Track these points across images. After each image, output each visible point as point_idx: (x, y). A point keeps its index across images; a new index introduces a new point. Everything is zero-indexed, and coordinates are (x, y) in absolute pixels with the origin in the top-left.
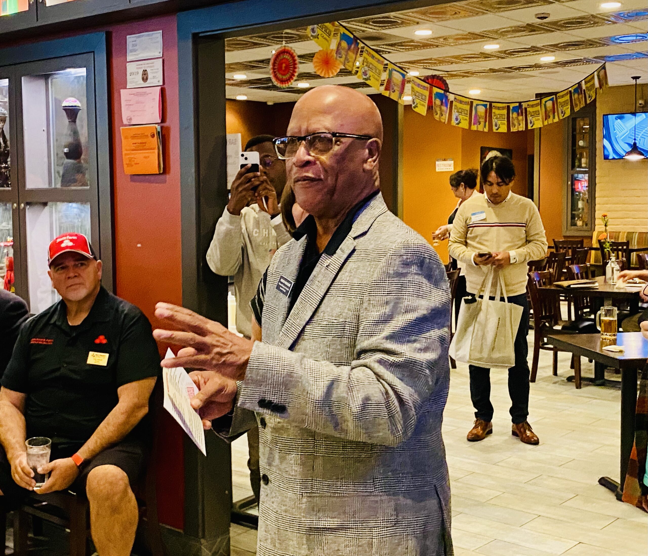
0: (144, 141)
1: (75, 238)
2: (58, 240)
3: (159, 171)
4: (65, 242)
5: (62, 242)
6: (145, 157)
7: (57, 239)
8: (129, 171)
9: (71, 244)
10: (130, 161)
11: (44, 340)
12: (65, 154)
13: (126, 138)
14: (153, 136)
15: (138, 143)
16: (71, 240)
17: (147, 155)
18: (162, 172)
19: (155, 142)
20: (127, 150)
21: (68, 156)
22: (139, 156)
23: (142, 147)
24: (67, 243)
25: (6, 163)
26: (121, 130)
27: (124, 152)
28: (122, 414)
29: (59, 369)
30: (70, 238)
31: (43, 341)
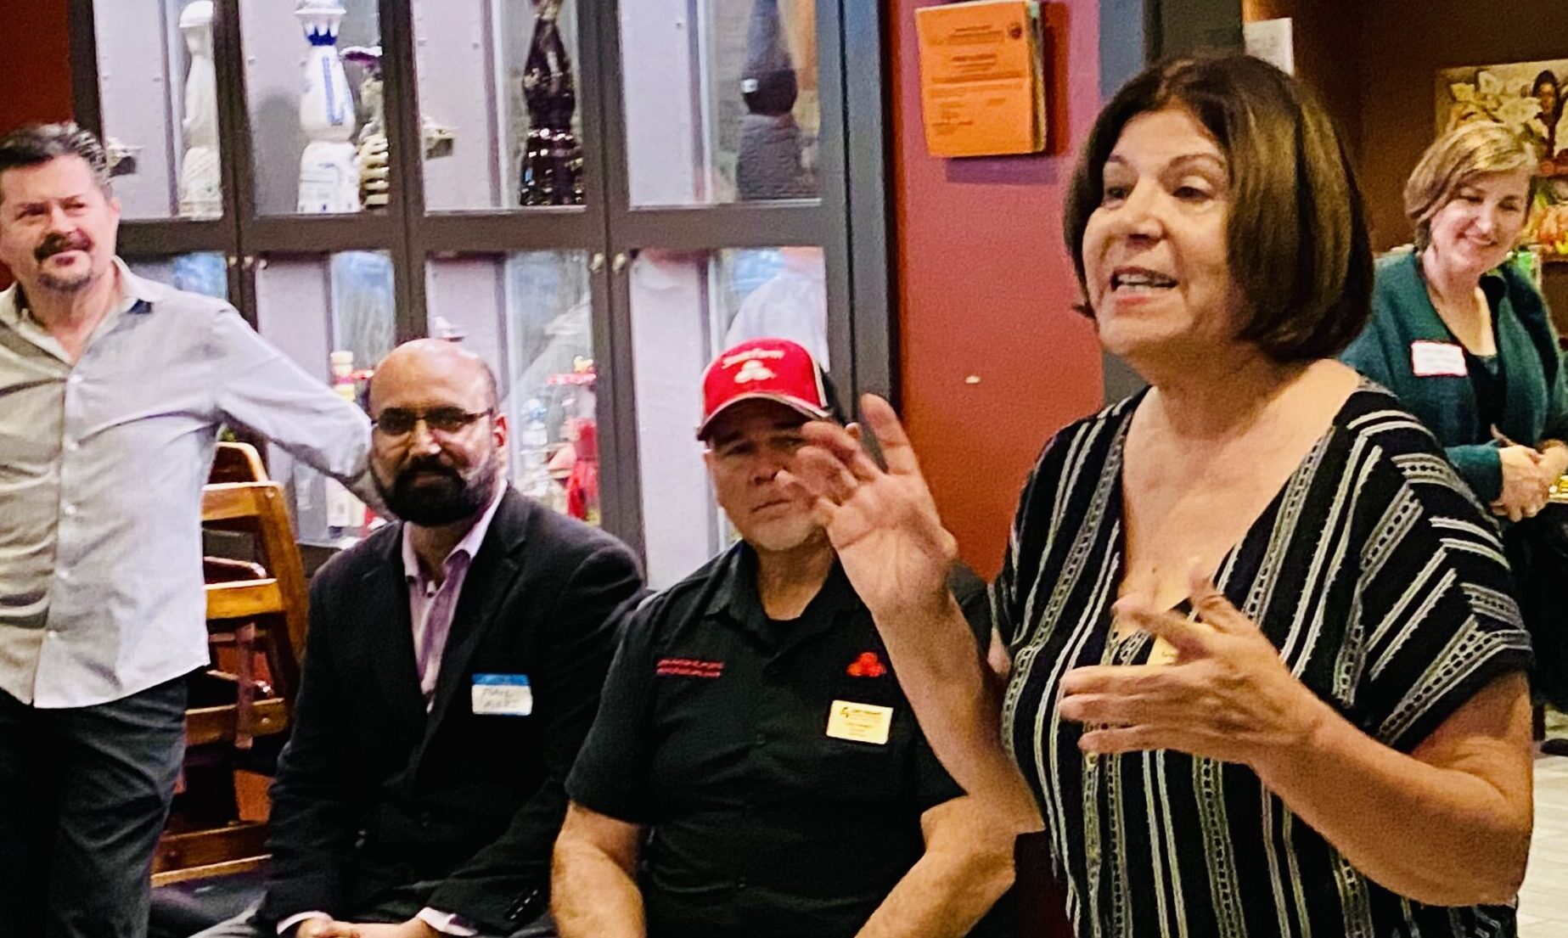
0: (986, 49)
1: (778, 354)
2: (729, 362)
3: (1036, 143)
4: (747, 366)
5: (738, 367)
6: (992, 102)
7: (725, 356)
8: (942, 146)
9: (764, 374)
10: (947, 115)
11: (695, 664)
12: (748, 97)
13: (934, 42)
14: (1016, 33)
15: (971, 58)
16: (767, 363)
17: (996, 95)
18: (1042, 148)
19: (1022, 53)
20: (935, 80)
21: (755, 102)
22: (973, 97)
23: (980, 69)
24: (754, 371)
25: (567, 128)
26: (919, 21)
27: (927, 87)
28: (938, 884)
29: (742, 754)
30: (764, 354)
31: (692, 668)
